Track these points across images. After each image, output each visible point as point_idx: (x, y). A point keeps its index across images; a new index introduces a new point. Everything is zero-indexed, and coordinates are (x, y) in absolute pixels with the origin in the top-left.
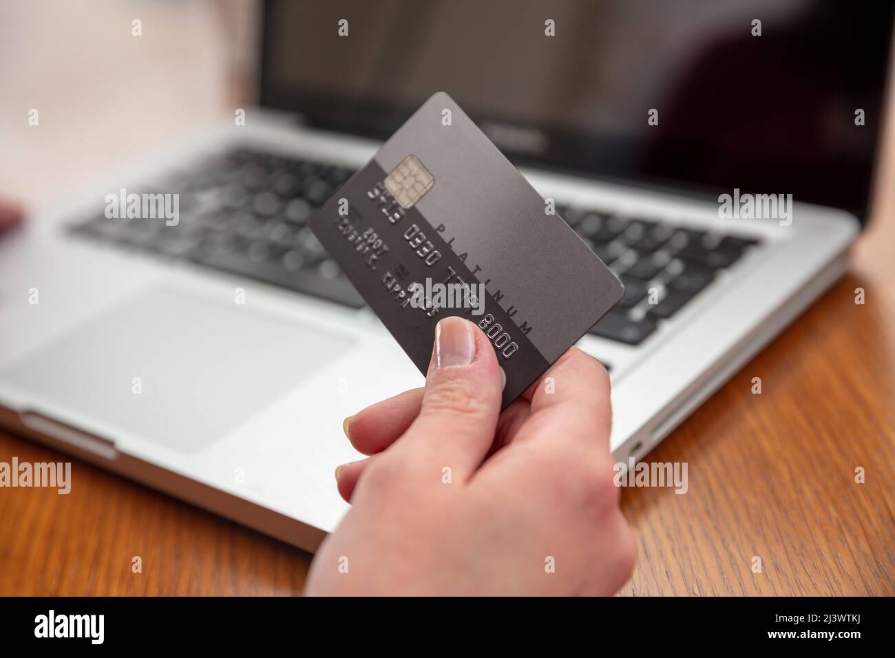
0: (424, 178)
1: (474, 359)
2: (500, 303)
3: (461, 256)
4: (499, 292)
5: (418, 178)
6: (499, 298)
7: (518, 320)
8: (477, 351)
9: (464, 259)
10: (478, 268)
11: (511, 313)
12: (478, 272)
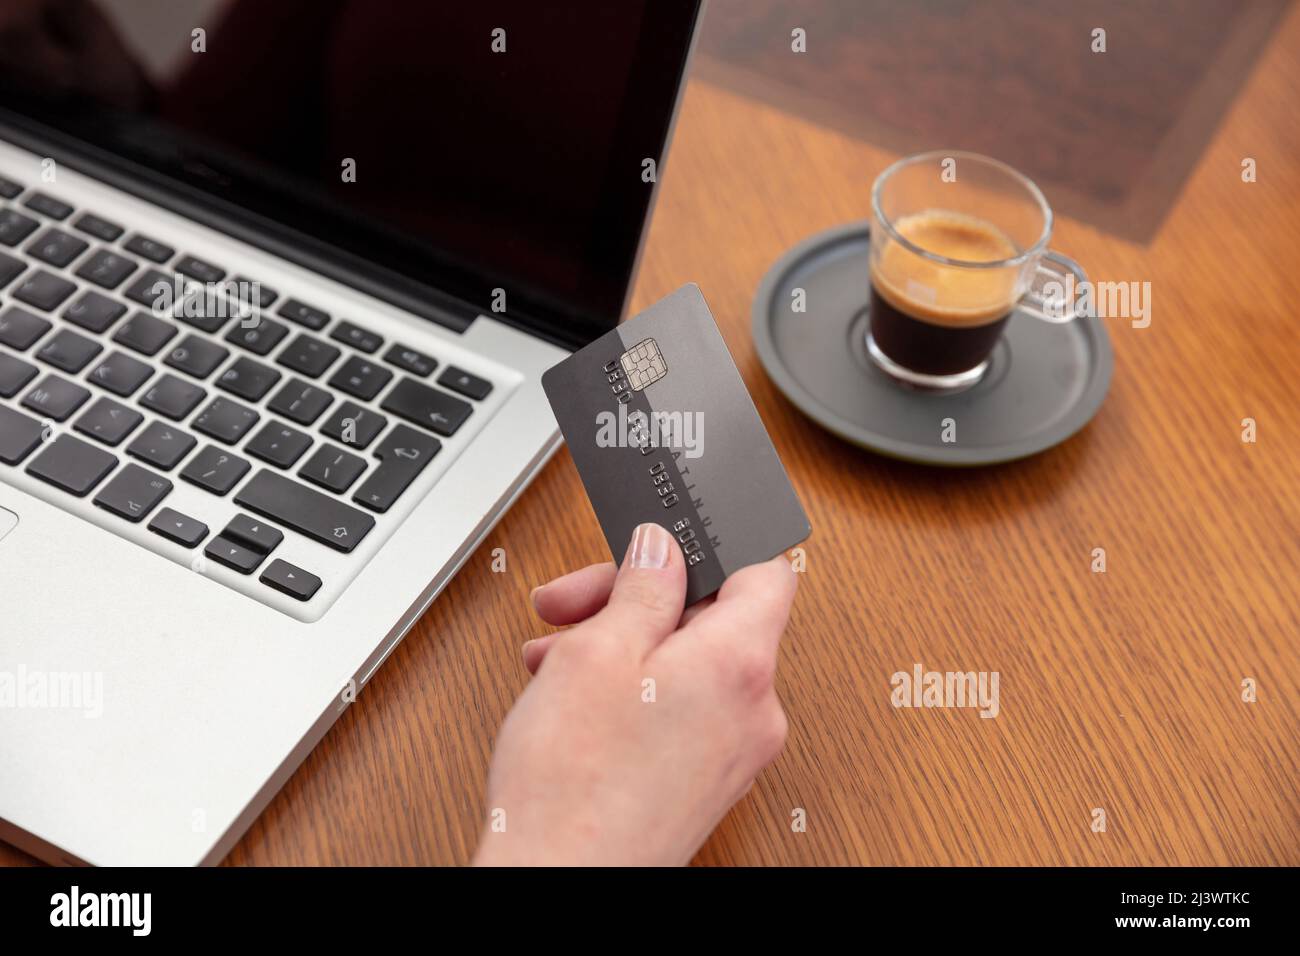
0: (658, 364)
1: (666, 565)
2: (698, 510)
3: (675, 454)
4: (699, 500)
5: (653, 363)
6: (698, 506)
7: (710, 531)
8: (669, 559)
9: (677, 457)
10: (687, 471)
11: (706, 522)
12: (686, 474)
